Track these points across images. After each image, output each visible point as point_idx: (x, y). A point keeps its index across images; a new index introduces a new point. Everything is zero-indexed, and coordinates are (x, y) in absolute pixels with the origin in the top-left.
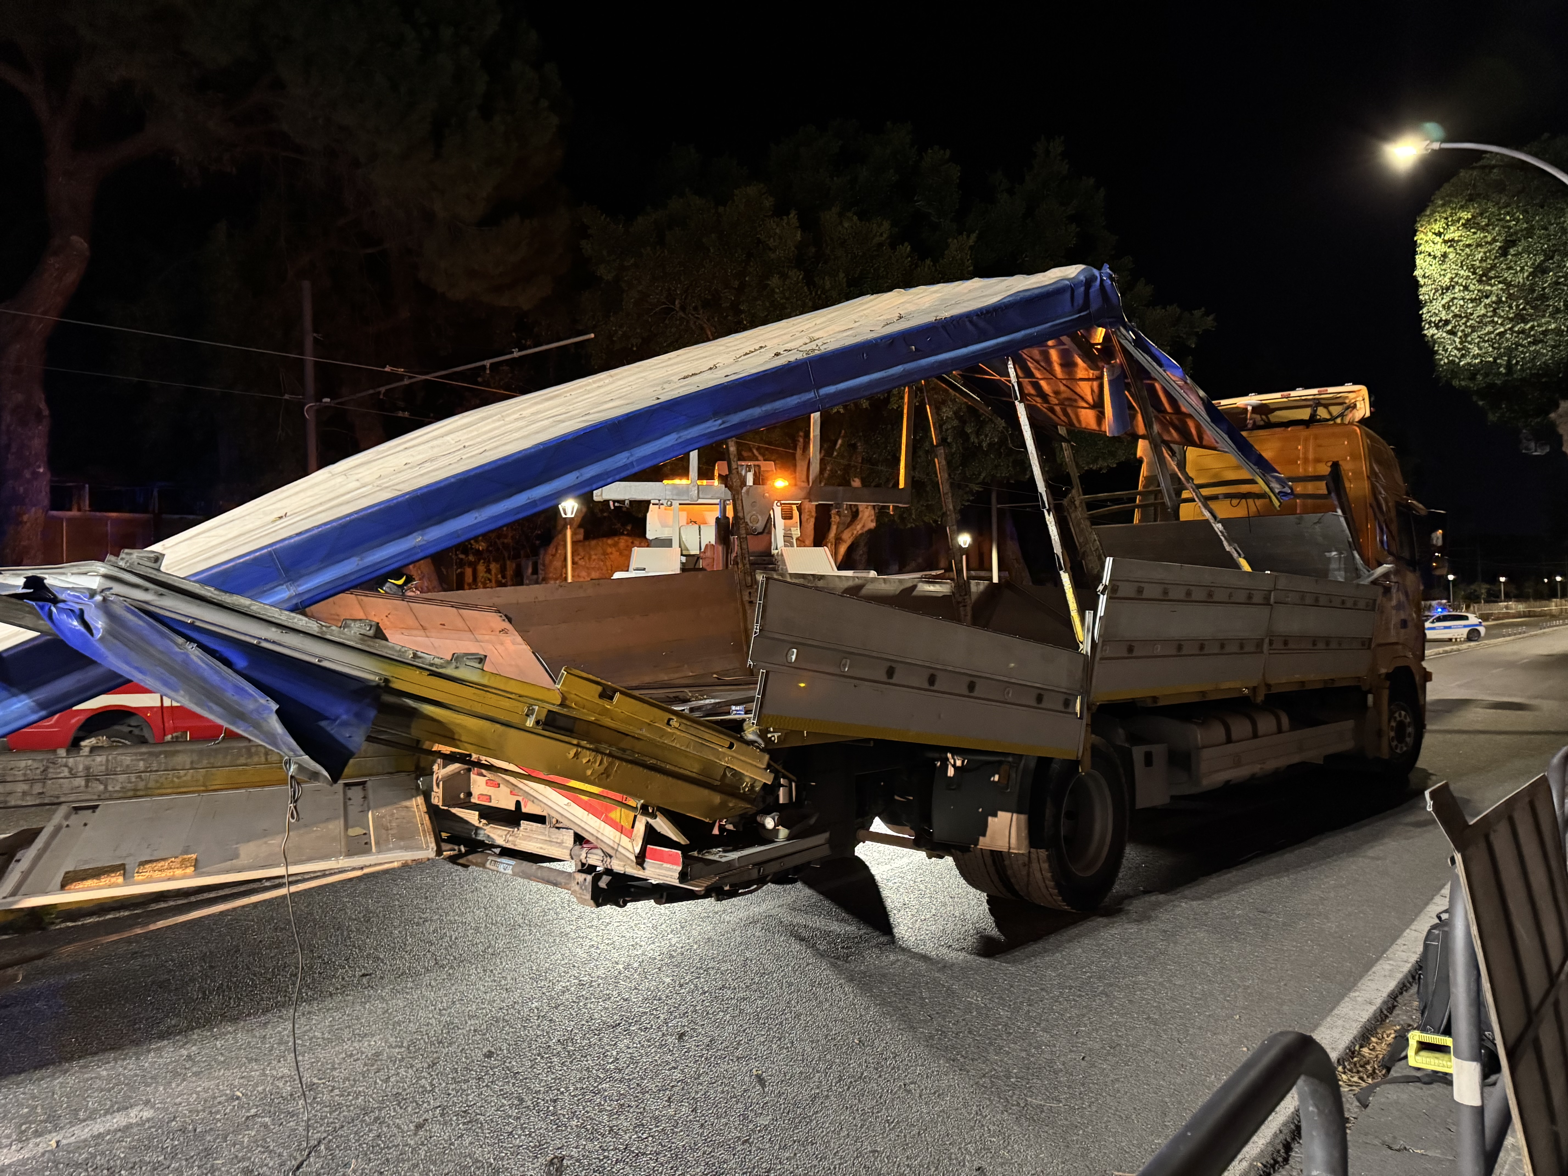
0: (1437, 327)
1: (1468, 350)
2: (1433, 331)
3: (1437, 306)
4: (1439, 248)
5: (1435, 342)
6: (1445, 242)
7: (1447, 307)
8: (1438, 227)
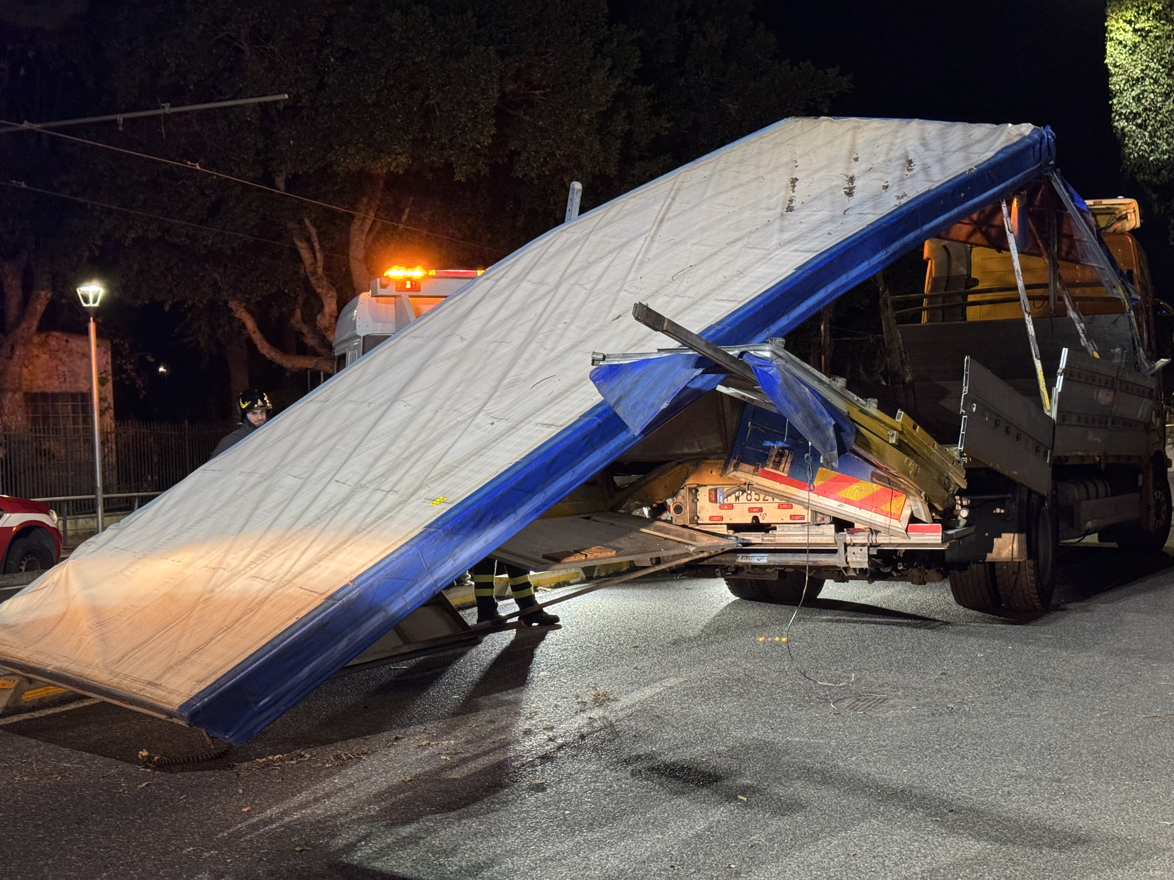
0: (1127, 119)
1: (1157, 146)
2: (1123, 123)
3: (1128, 97)
4: (1130, 37)
5: (1124, 135)
6: (1135, 31)
7: (1138, 99)
8: (1130, 15)
